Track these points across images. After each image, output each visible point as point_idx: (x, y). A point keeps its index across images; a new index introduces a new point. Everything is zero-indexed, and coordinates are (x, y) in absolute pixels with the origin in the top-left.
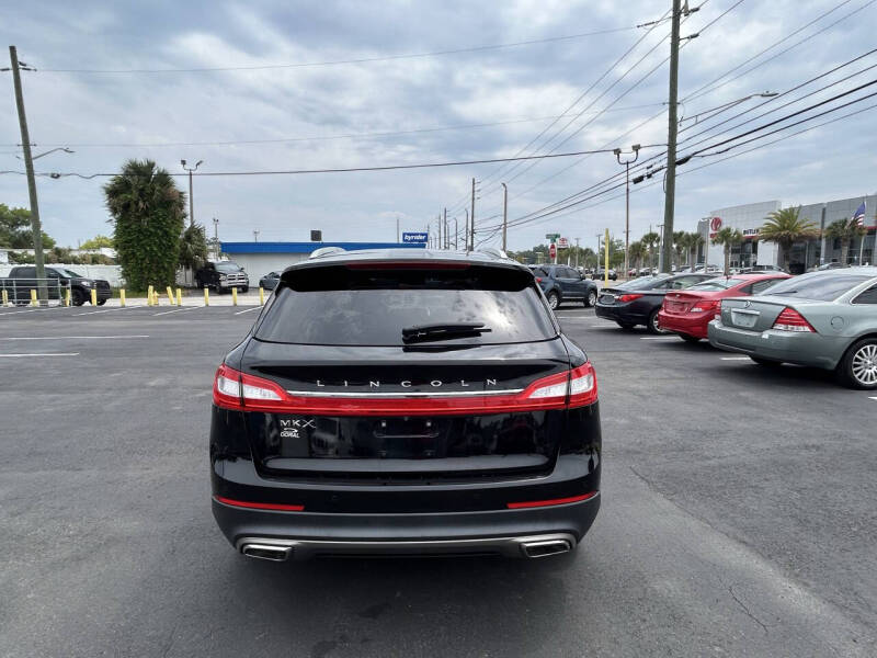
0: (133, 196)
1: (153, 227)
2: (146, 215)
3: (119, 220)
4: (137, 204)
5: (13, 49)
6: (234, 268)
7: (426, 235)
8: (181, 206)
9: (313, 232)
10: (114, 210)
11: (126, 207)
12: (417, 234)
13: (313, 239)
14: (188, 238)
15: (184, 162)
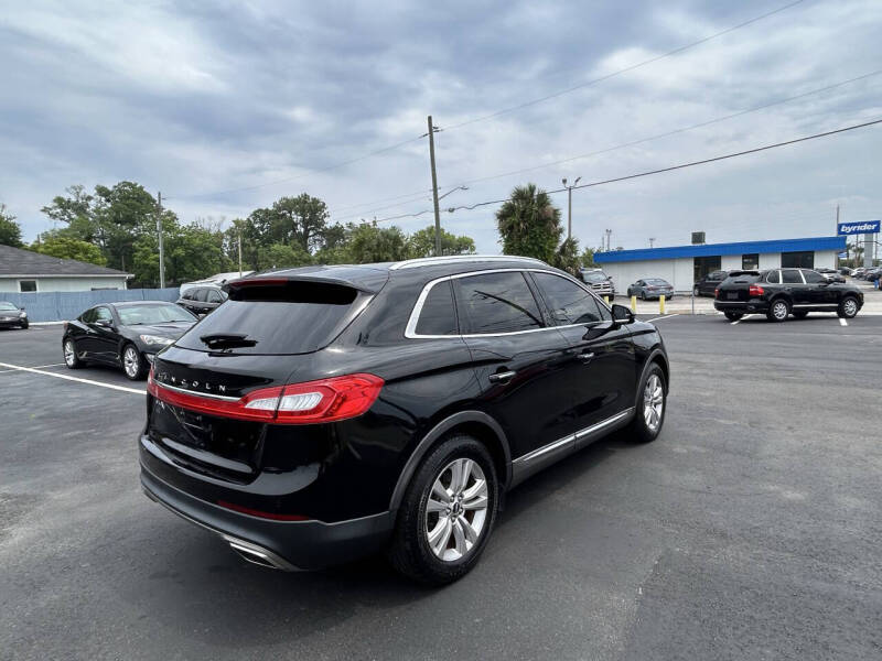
0: (515, 219)
1: (531, 243)
2: (526, 233)
3: (507, 241)
4: (519, 224)
5: (430, 118)
6: (602, 277)
7: (878, 223)
8: (556, 222)
9: (694, 235)
10: (503, 232)
11: (511, 228)
12: (862, 224)
13: (693, 242)
14: (563, 250)
15: (565, 181)
